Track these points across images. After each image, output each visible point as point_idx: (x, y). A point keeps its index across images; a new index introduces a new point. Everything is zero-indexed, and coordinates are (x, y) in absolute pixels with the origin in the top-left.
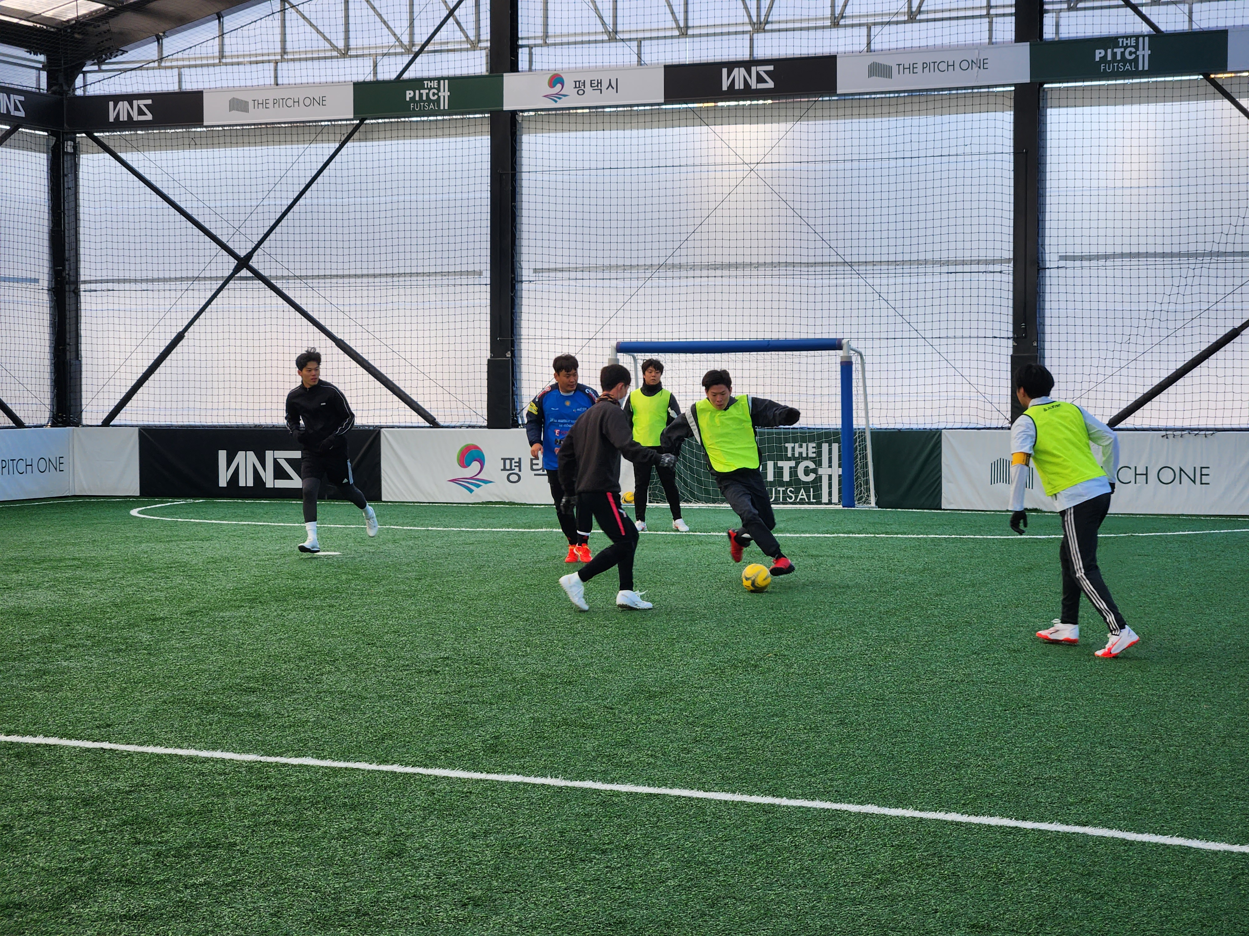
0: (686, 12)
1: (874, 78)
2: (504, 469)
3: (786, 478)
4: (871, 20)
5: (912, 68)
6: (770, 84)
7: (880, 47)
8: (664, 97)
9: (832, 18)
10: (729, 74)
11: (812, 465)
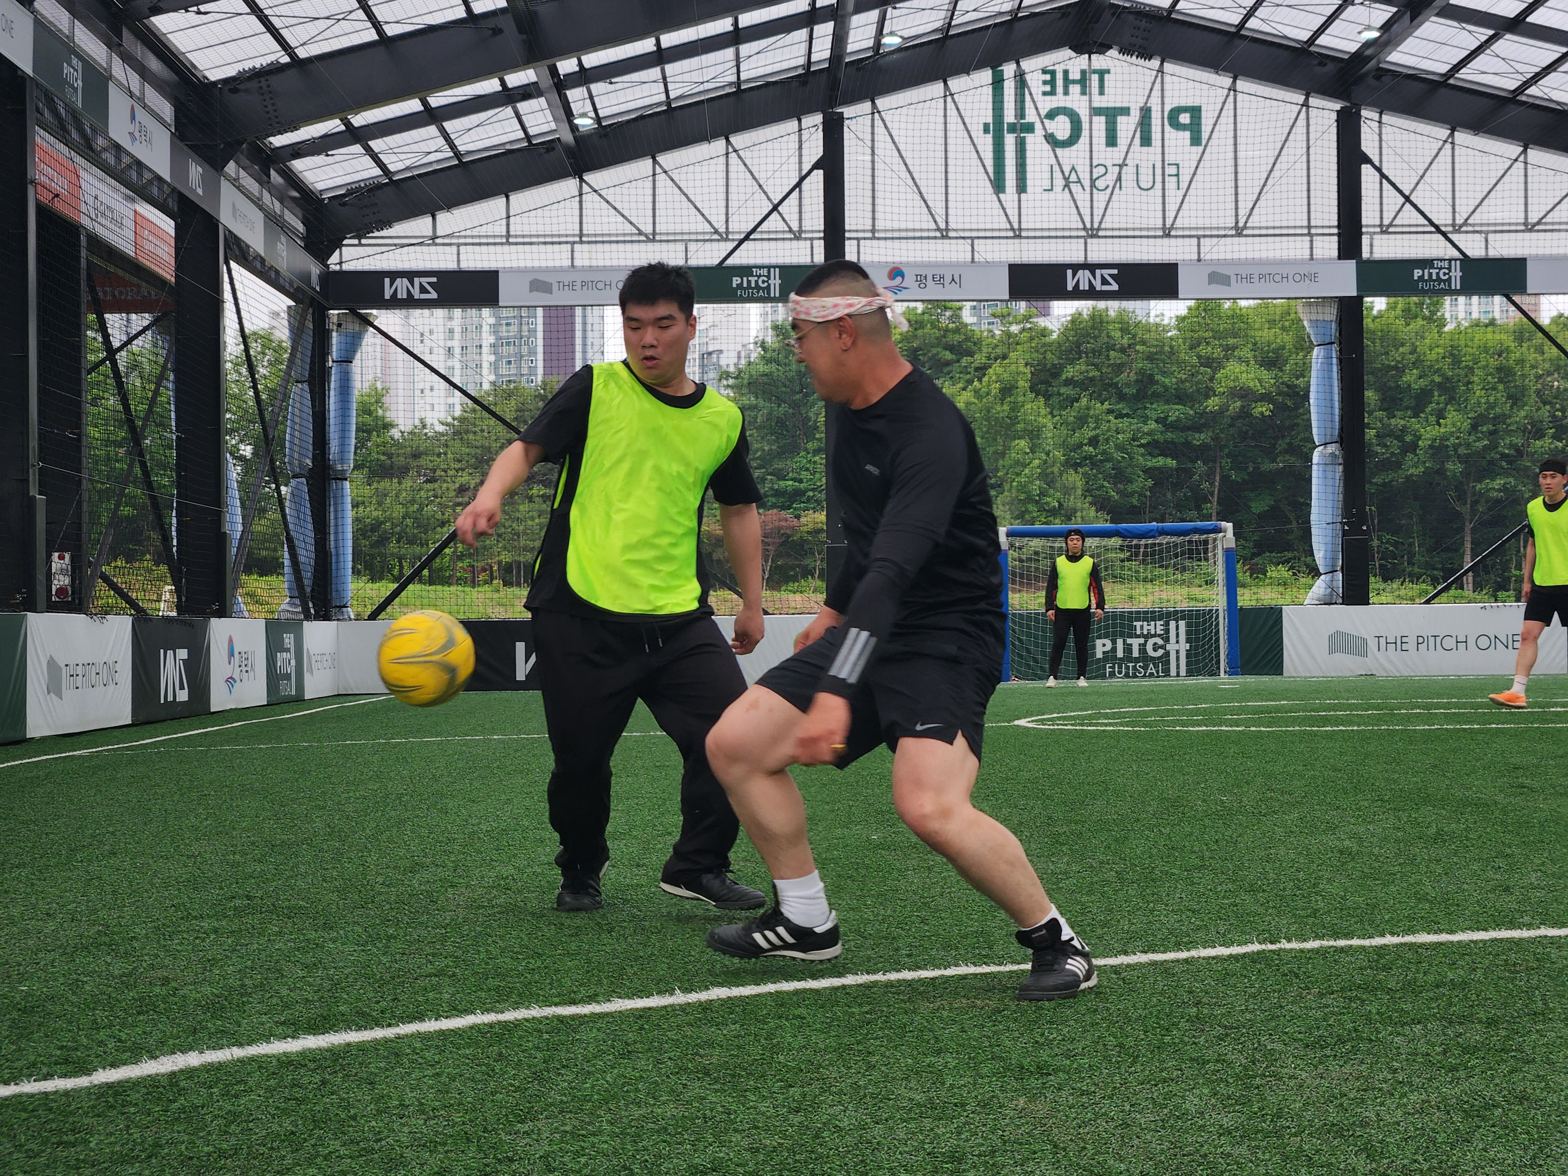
1: (1214, 286)
3: (1135, 654)
4: (1201, 233)
6: (1115, 287)
7: (1215, 257)
8: (1010, 294)
9: (1164, 228)
10: (1074, 276)
11: (1160, 642)
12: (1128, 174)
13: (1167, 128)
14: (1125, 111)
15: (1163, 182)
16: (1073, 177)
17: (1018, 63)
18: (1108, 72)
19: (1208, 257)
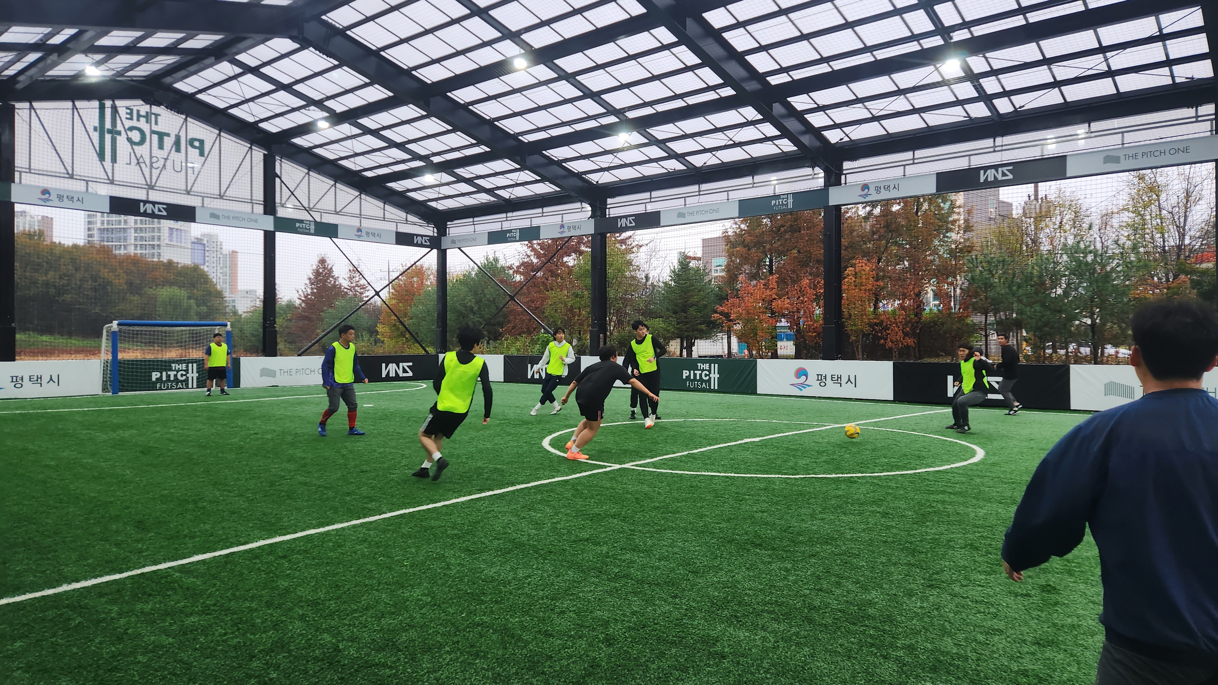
0: (113, 173)
1: (212, 219)
2: (12, 382)
3: (172, 378)
4: (204, 195)
5: (228, 217)
6: (165, 213)
7: (212, 206)
8: (110, 210)
9: (186, 190)
10: (144, 205)
11: (184, 373)
12: (169, 164)
13: (189, 146)
14: (168, 135)
15: (187, 170)
16: (141, 160)
17: (113, 101)
18: (159, 115)
19: (209, 206)
